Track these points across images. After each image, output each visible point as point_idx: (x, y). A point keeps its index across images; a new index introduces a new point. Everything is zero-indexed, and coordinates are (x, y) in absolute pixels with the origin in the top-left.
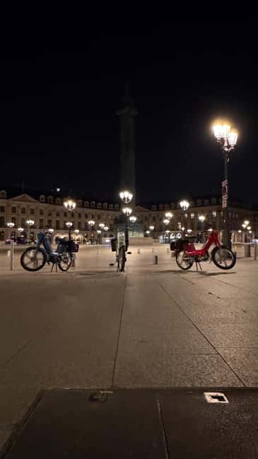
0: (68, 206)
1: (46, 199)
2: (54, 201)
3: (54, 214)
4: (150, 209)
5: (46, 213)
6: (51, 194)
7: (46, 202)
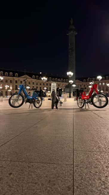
0: (43, 80)
1: (35, 77)
2: (39, 78)
3: (39, 84)
4: (83, 81)
5: (35, 83)
6: (37, 75)
7: (35, 79)
